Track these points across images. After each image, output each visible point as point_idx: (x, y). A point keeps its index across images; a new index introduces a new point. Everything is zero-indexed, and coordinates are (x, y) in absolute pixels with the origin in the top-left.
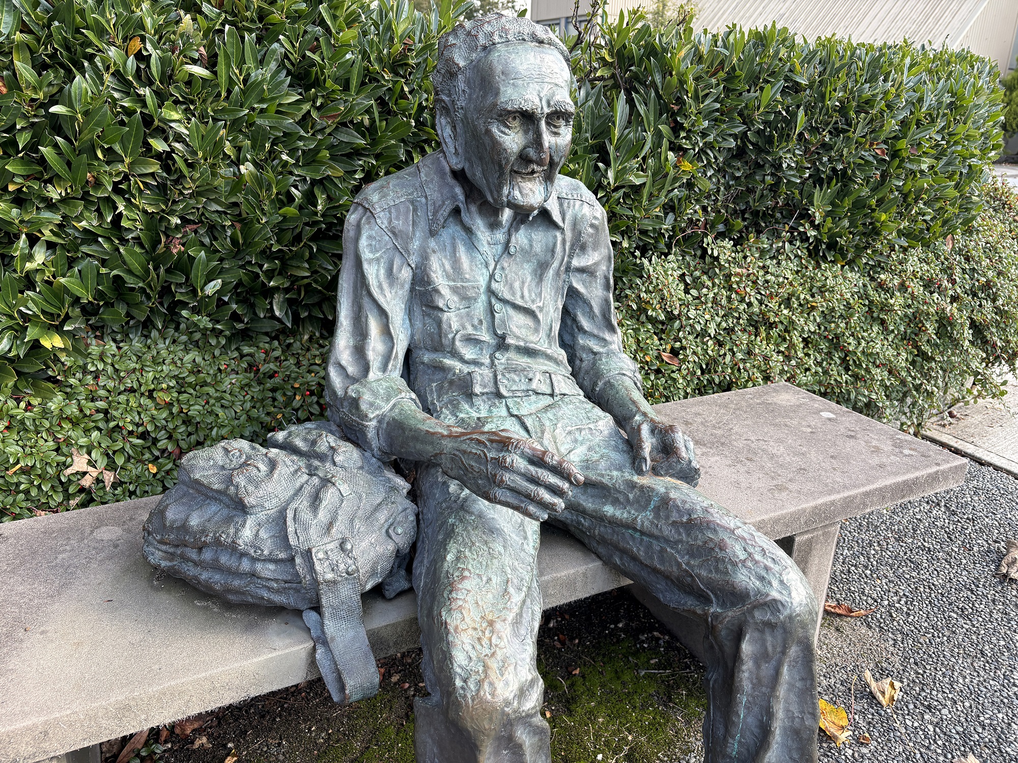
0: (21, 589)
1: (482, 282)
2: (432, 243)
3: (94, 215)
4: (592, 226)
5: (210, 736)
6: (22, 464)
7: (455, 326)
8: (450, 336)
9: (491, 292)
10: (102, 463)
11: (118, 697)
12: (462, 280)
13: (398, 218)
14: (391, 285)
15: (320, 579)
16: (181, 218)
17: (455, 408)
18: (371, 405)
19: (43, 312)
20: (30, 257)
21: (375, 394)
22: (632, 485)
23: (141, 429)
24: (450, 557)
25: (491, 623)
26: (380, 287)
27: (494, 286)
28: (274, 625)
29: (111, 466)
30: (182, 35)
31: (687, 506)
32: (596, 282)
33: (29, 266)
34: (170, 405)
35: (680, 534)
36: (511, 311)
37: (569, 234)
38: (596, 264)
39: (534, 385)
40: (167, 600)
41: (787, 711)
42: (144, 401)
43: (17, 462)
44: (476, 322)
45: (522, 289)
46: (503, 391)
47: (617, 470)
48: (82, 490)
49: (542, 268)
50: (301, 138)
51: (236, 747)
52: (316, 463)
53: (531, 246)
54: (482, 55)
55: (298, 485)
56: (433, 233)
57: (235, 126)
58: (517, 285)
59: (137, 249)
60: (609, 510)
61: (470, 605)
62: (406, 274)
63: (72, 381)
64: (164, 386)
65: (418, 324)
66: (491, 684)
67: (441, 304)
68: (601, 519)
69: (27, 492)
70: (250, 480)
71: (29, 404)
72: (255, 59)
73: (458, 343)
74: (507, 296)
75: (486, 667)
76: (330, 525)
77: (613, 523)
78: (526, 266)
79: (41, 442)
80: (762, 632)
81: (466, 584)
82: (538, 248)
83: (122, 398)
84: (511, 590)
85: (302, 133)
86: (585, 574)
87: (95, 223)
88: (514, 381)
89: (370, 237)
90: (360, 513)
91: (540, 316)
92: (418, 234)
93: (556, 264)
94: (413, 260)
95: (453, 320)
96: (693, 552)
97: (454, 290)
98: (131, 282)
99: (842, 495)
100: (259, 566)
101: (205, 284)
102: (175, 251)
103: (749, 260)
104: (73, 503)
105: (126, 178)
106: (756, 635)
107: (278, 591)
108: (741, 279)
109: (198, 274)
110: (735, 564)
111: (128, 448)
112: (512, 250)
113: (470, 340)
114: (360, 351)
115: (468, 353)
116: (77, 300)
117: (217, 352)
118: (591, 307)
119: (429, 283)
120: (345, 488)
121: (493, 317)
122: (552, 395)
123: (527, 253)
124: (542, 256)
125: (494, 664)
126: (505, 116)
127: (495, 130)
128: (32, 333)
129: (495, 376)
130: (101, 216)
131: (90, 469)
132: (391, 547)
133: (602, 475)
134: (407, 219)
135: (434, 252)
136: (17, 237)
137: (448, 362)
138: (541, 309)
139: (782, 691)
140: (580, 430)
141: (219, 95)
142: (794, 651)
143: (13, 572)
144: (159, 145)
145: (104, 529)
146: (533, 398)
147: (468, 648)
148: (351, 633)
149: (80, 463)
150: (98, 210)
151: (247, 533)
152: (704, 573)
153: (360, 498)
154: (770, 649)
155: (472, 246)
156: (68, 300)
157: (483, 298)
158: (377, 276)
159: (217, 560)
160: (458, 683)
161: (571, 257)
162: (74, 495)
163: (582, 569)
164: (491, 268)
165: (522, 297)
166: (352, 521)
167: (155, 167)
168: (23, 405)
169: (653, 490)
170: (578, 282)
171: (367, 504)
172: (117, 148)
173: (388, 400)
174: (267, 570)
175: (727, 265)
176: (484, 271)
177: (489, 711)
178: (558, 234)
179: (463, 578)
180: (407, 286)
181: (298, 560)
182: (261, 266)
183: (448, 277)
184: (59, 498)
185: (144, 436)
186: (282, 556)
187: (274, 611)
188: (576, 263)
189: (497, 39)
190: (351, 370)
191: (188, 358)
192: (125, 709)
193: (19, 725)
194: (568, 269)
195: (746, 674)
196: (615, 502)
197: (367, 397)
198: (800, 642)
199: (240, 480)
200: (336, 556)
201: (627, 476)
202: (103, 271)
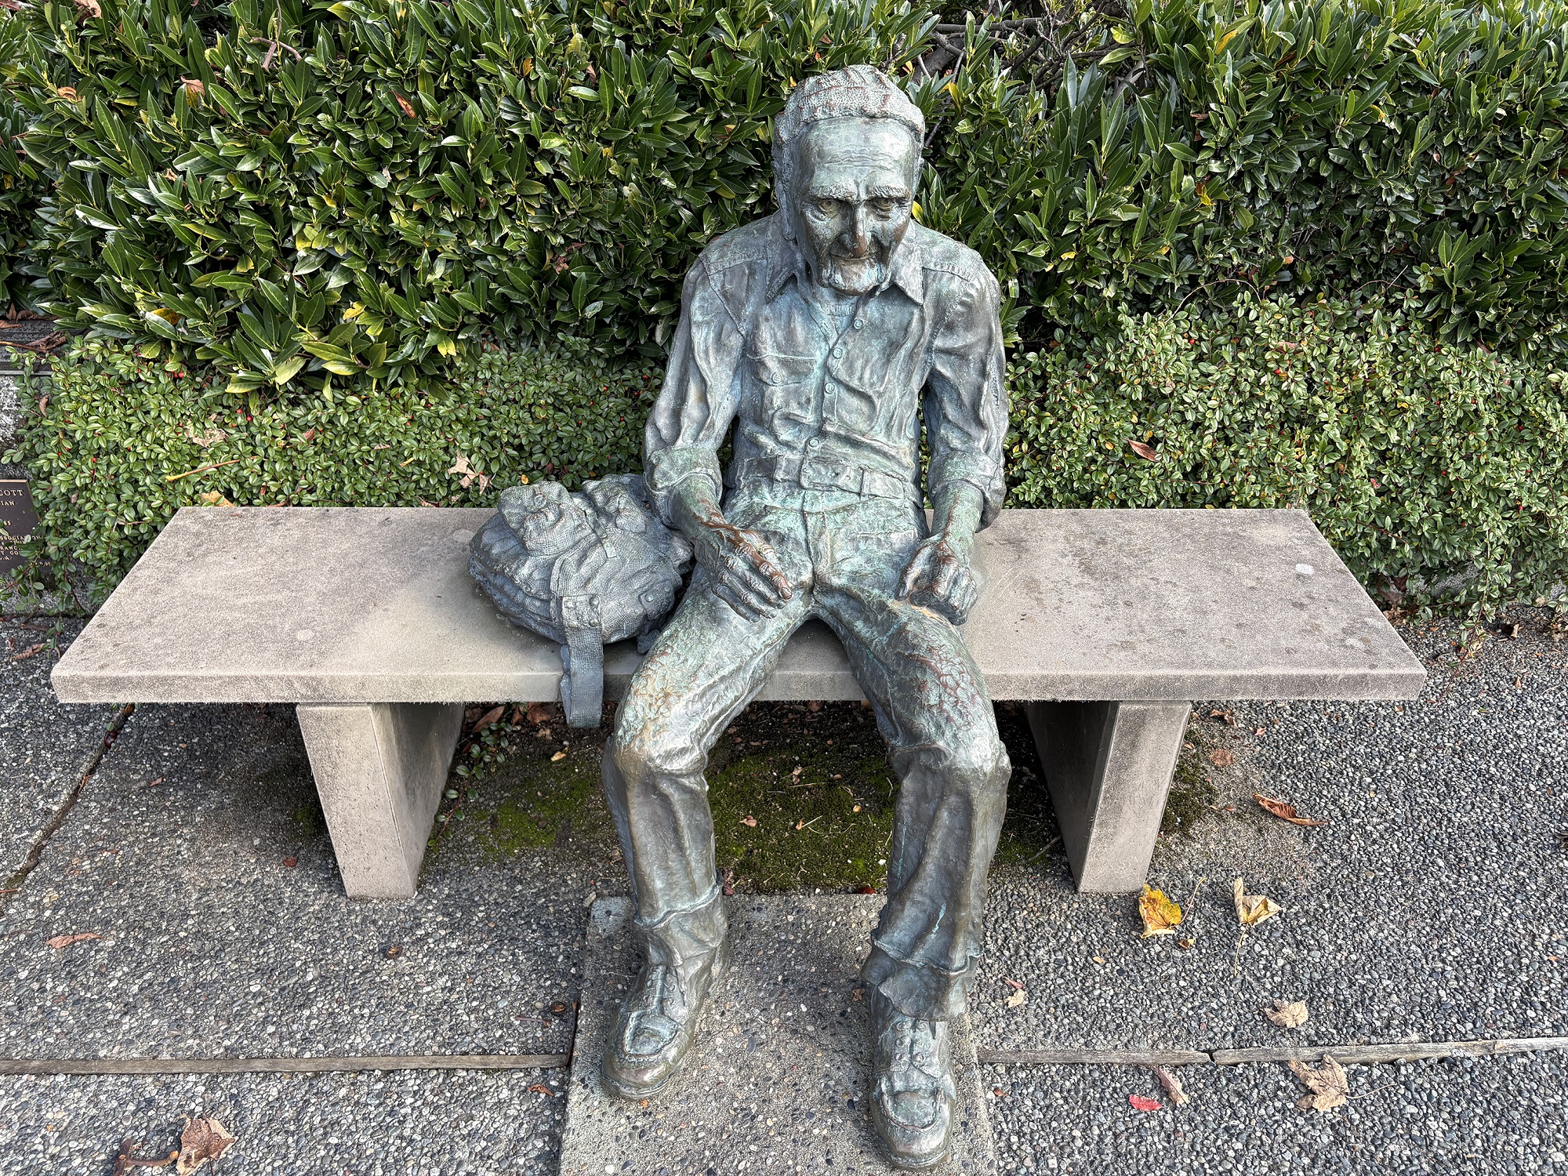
0: (384, 570)
1: (819, 357)
2: (767, 311)
3: (483, 235)
4: (962, 303)
5: (553, 731)
6: (415, 457)
7: (778, 401)
8: (770, 412)
9: (826, 369)
10: (480, 467)
11: (412, 673)
12: (794, 353)
13: (731, 282)
14: (718, 351)
15: (566, 623)
16: (565, 238)
17: (755, 489)
18: (665, 474)
19: (441, 321)
20: (431, 270)
21: (673, 464)
22: (882, 606)
23: (517, 441)
24: (666, 633)
25: (667, 695)
26: (706, 352)
27: (831, 362)
28: (543, 650)
29: (487, 471)
30: (570, 55)
31: (915, 641)
32: (968, 366)
33: (430, 278)
34: (545, 421)
35: (899, 665)
36: (844, 394)
37: (929, 312)
38: (969, 347)
39: (840, 481)
40: (477, 606)
41: (944, 852)
42: (523, 414)
43: (411, 455)
44: (803, 400)
45: (863, 368)
46: (805, 483)
47: (880, 588)
48: (462, 489)
49: (893, 346)
50: (687, 159)
51: (571, 746)
52: (603, 521)
53: (883, 321)
54: (805, 130)
55: (577, 538)
56: (769, 301)
57: (621, 146)
58: (859, 364)
59: (523, 268)
60: (859, 625)
61: (657, 677)
62: (735, 341)
63: (465, 385)
64: (542, 401)
65: (747, 393)
66: (642, 740)
67: (764, 378)
68: (851, 630)
69: (417, 482)
70: (538, 527)
71: (427, 402)
72: (642, 77)
73: (776, 422)
74: (843, 376)
75: (645, 727)
76: (589, 580)
77: (857, 637)
78: (874, 342)
79: (434, 439)
80: (925, 774)
81: (664, 660)
82: (890, 324)
83: (504, 409)
84: (701, 674)
85: (688, 154)
86: (832, 679)
87: (483, 243)
88: (820, 473)
89: (703, 299)
90: (618, 576)
91: (878, 402)
92: (752, 300)
93: (909, 344)
94: (744, 327)
95: (777, 395)
96: (902, 686)
97: (784, 363)
98: (517, 299)
99: (1194, 672)
100: (528, 601)
101: (586, 304)
102: (558, 270)
103: (1307, 330)
104: (454, 499)
105: (513, 200)
106: (919, 775)
107: (540, 624)
108: (1282, 357)
109: (579, 293)
110: (922, 707)
111: (503, 457)
112: (858, 324)
113: (790, 419)
114: (676, 414)
115: (785, 435)
116: (469, 313)
117: (599, 372)
118: (959, 395)
119: (756, 353)
120: (611, 551)
121: (823, 397)
122: (859, 494)
123: (876, 329)
124: (894, 335)
125: (651, 727)
126: (821, 202)
127: (809, 214)
128: (431, 339)
129: (802, 463)
130: (489, 238)
131: (469, 471)
132: (639, 611)
133: (863, 591)
134: (740, 282)
135: (767, 320)
136: (421, 250)
137: (763, 439)
138: (880, 395)
139: (939, 834)
140: (867, 539)
141: (605, 115)
142: (953, 800)
143: (384, 554)
144: (544, 168)
145: (463, 531)
146: (837, 494)
147: (639, 708)
148: (592, 673)
149: (461, 465)
150: (488, 231)
151: (525, 571)
152: (899, 708)
153: (624, 562)
154: (929, 792)
155: (810, 317)
156: (462, 311)
157: (817, 372)
158: (706, 340)
159: (502, 587)
160: (620, 732)
161: (933, 336)
162: (456, 492)
163: (829, 674)
164: (831, 343)
165: (861, 379)
166: (609, 581)
167: (540, 189)
168: (423, 402)
169: (897, 616)
170: (943, 365)
171: (628, 569)
172: (505, 172)
173: (681, 473)
174: (534, 605)
175: (1264, 335)
176: (823, 344)
177: (636, 761)
178: (916, 311)
179: (664, 653)
180: (736, 354)
181: (552, 604)
182: (643, 291)
183: (779, 348)
184: (443, 492)
185: (520, 448)
186: (544, 597)
187: (545, 640)
188: (938, 343)
189: (819, 115)
190: (665, 432)
191: (569, 375)
192: (417, 683)
193: (346, 674)
194: (929, 350)
195: (907, 807)
196: (866, 620)
197: (664, 466)
198: (959, 794)
199: (530, 525)
200: (584, 609)
201: (884, 597)
202: (493, 286)
